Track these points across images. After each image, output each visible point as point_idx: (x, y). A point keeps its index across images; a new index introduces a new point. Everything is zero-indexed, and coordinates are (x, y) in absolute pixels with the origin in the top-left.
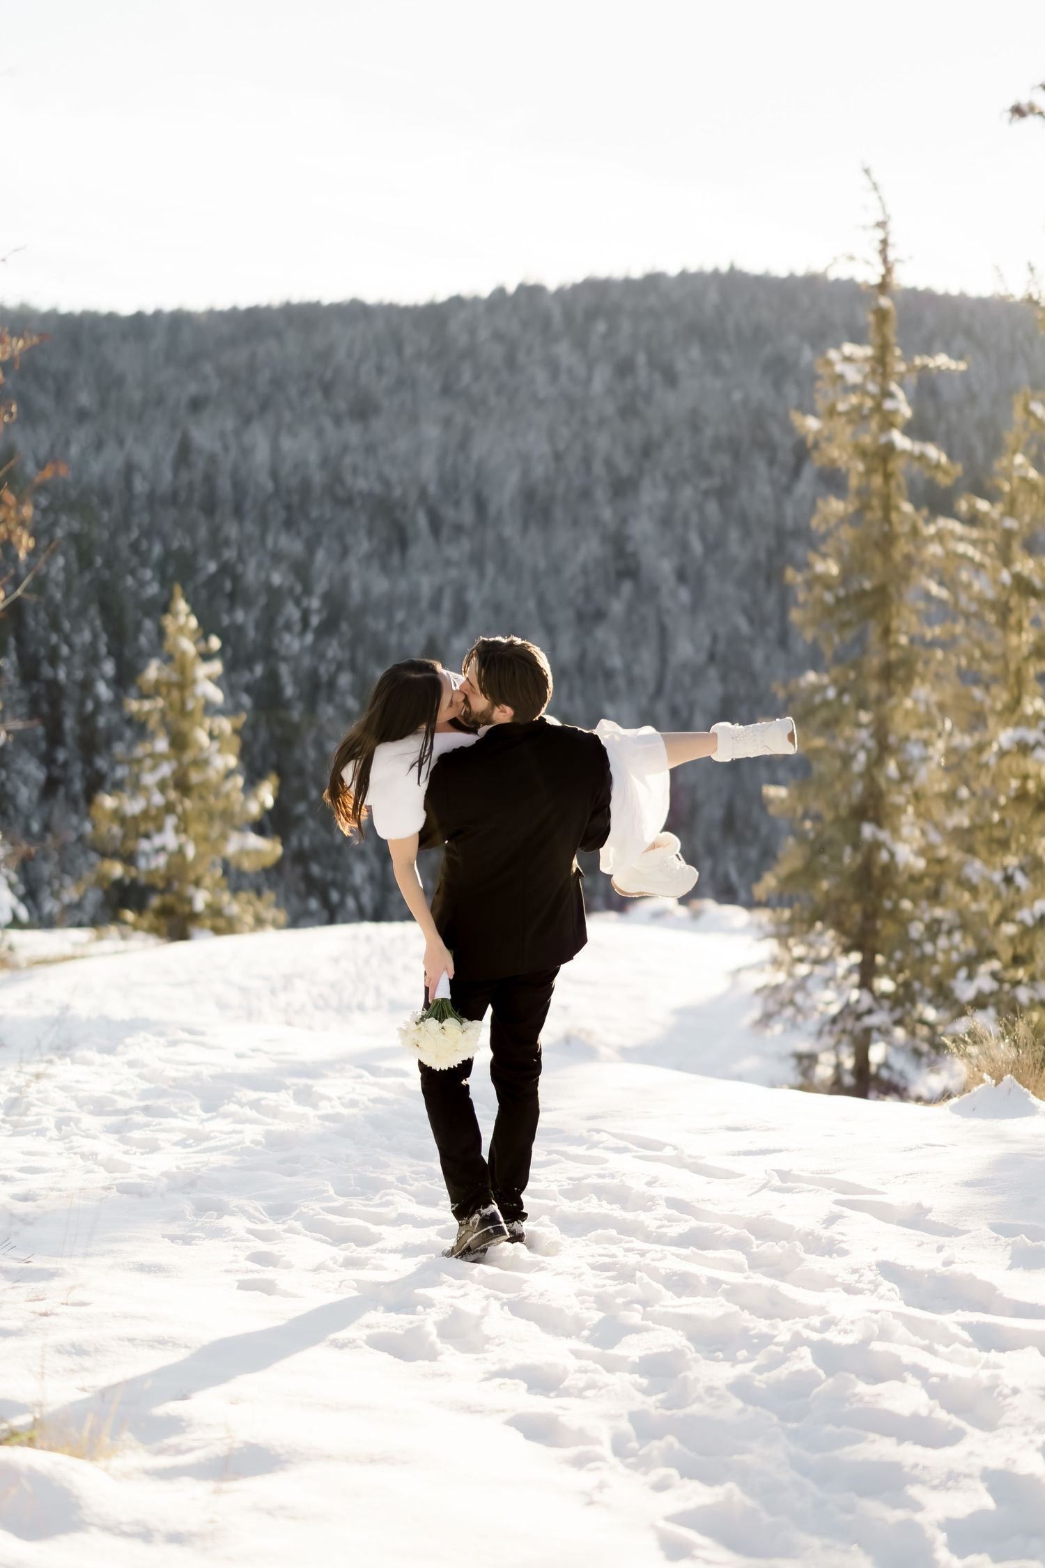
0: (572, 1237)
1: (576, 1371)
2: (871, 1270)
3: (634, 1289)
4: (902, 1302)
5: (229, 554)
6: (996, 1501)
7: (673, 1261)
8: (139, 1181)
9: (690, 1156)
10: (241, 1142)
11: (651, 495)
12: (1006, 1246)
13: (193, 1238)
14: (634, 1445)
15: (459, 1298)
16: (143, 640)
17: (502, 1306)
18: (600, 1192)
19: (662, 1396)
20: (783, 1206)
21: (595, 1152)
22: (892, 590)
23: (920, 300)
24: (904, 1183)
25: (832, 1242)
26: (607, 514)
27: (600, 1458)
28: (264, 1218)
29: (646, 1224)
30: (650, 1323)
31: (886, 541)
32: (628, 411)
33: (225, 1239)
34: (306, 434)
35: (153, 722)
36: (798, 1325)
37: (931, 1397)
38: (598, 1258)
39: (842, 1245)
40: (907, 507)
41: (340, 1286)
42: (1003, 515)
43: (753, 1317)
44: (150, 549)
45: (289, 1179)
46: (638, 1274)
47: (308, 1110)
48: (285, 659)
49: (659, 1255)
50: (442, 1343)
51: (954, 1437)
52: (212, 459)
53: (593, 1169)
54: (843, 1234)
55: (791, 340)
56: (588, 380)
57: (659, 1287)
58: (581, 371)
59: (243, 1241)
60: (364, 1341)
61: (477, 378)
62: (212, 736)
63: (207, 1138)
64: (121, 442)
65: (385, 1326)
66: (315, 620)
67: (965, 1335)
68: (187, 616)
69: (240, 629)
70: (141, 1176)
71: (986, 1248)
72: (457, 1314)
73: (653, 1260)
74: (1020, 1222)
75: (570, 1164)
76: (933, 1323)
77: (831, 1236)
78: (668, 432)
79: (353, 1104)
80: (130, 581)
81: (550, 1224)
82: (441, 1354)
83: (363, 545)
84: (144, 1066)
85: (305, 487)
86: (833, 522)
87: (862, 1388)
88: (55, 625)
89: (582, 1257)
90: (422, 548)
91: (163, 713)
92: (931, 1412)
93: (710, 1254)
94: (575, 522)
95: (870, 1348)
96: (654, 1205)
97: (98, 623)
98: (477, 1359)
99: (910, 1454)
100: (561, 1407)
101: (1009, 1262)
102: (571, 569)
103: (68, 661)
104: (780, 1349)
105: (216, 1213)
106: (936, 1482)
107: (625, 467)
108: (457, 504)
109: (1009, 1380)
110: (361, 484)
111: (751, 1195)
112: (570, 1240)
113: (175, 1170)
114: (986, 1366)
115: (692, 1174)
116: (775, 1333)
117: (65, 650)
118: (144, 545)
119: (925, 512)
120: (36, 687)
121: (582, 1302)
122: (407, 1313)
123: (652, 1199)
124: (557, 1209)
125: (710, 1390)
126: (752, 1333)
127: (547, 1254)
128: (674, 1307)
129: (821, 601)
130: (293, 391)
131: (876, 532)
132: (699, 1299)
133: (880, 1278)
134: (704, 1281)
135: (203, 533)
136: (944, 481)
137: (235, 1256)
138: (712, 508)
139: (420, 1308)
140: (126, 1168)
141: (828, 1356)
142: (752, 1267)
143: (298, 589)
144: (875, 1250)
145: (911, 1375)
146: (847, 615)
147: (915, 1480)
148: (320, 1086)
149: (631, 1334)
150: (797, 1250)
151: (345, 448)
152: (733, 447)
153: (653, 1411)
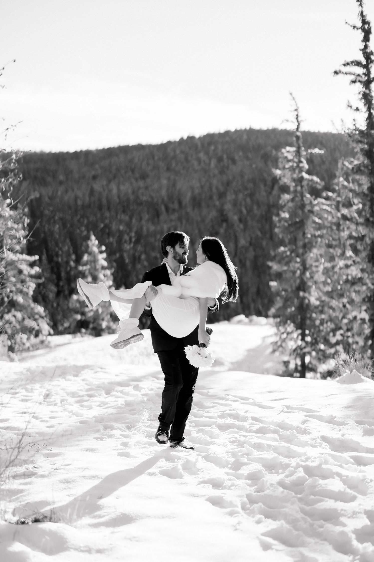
0: (223, 431)
1: (227, 480)
2: (319, 439)
3: (244, 449)
4: (330, 450)
5: (107, 221)
6: (370, 521)
7: (255, 439)
8: (86, 419)
9: (258, 402)
10: (117, 405)
11: (230, 197)
12: (361, 428)
13: (103, 438)
14: (248, 506)
15: (188, 456)
16: (83, 248)
17: (202, 457)
18: (230, 415)
19: (256, 487)
20: (288, 418)
21: (228, 402)
22: (305, 221)
23: (307, 134)
24: (326, 408)
25: (305, 430)
26: (217, 203)
27: (238, 512)
28: (125, 430)
29: (246, 426)
30: (250, 461)
31: (303, 206)
32: (222, 172)
33: (114, 438)
34: (127, 185)
35: (87, 272)
36: (298, 459)
37: (344, 484)
38: (231, 439)
39: (309, 430)
40: (308, 196)
41: (150, 453)
42: (336, 196)
43: (283, 457)
44: (84, 221)
45: (133, 416)
46: (245, 445)
47: (138, 393)
48: (125, 251)
49: (251, 437)
50: (184, 472)
51: (353, 499)
52: (100, 193)
53: (227, 408)
54: (308, 427)
55: (269, 148)
56: (209, 164)
57: (252, 449)
58: (207, 161)
59: (119, 438)
60: (158, 473)
61: (177, 164)
62: (104, 276)
63: (107, 403)
64: (73, 190)
65: (165, 467)
66: (133, 240)
67: (352, 460)
68: (95, 240)
69: (111, 243)
70: (87, 418)
71: (355, 429)
72: (188, 461)
73: (249, 439)
74: (364, 420)
75: (221, 407)
76: (341, 457)
77: (305, 428)
78: (234, 178)
79: (152, 390)
80: (78, 231)
81: (216, 428)
82: (184, 476)
83: (146, 216)
84: (87, 380)
85: (128, 200)
86: (286, 201)
87: (321, 482)
88: (57, 245)
89: (226, 439)
90: (164, 216)
91: (89, 270)
92: (345, 490)
93: (267, 435)
94: (208, 206)
95: (322, 467)
96: (248, 419)
97: (70, 244)
98: (195, 477)
99: (339, 505)
100: (223, 494)
101: (363, 434)
102: (208, 220)
103: (61, 255)
104: (292, 469)
105: (110, 430)
106: (349, 515)
107: (222, 189)
108: (173, 203)
109: (369, 477)
110: (144, 198)
111: (278, 414)
112: (222, 433)
113: (97, 415)
114: (360, 471)
115: (259, 408)
116: (290, 463)
117: (60, 252)
118: (82, 220)
119: (314, 197)
120: (53, 264)
121: (228, 455)
122: (172, 462)
123: (247, 417)
124: (217, 422)
125: (272, 485)
126: (283, 463)
127: (215, 438)
128: (257, 455)
129: (284, 225)
130: (123, 172)
131: (299, 204)
132: (265, 452)
133: (322, 442)
134: (266, 445)
135: (99, 215)
136: (319, 187)
137: (117, 444)
138: (248, 200)
139: (176, 460)
140: (82, 415)
141: (308, 471)
142: (280, 439)
143: (128, 230)
144: (319, 432)
145: (336, 476)
146: (292, 229)
147: (343, 515)
148: (141, 384)
149: (244, 465)
150: (295, 433)
151: (139, 188)
152: (253, 181)
153: (253, 493)
